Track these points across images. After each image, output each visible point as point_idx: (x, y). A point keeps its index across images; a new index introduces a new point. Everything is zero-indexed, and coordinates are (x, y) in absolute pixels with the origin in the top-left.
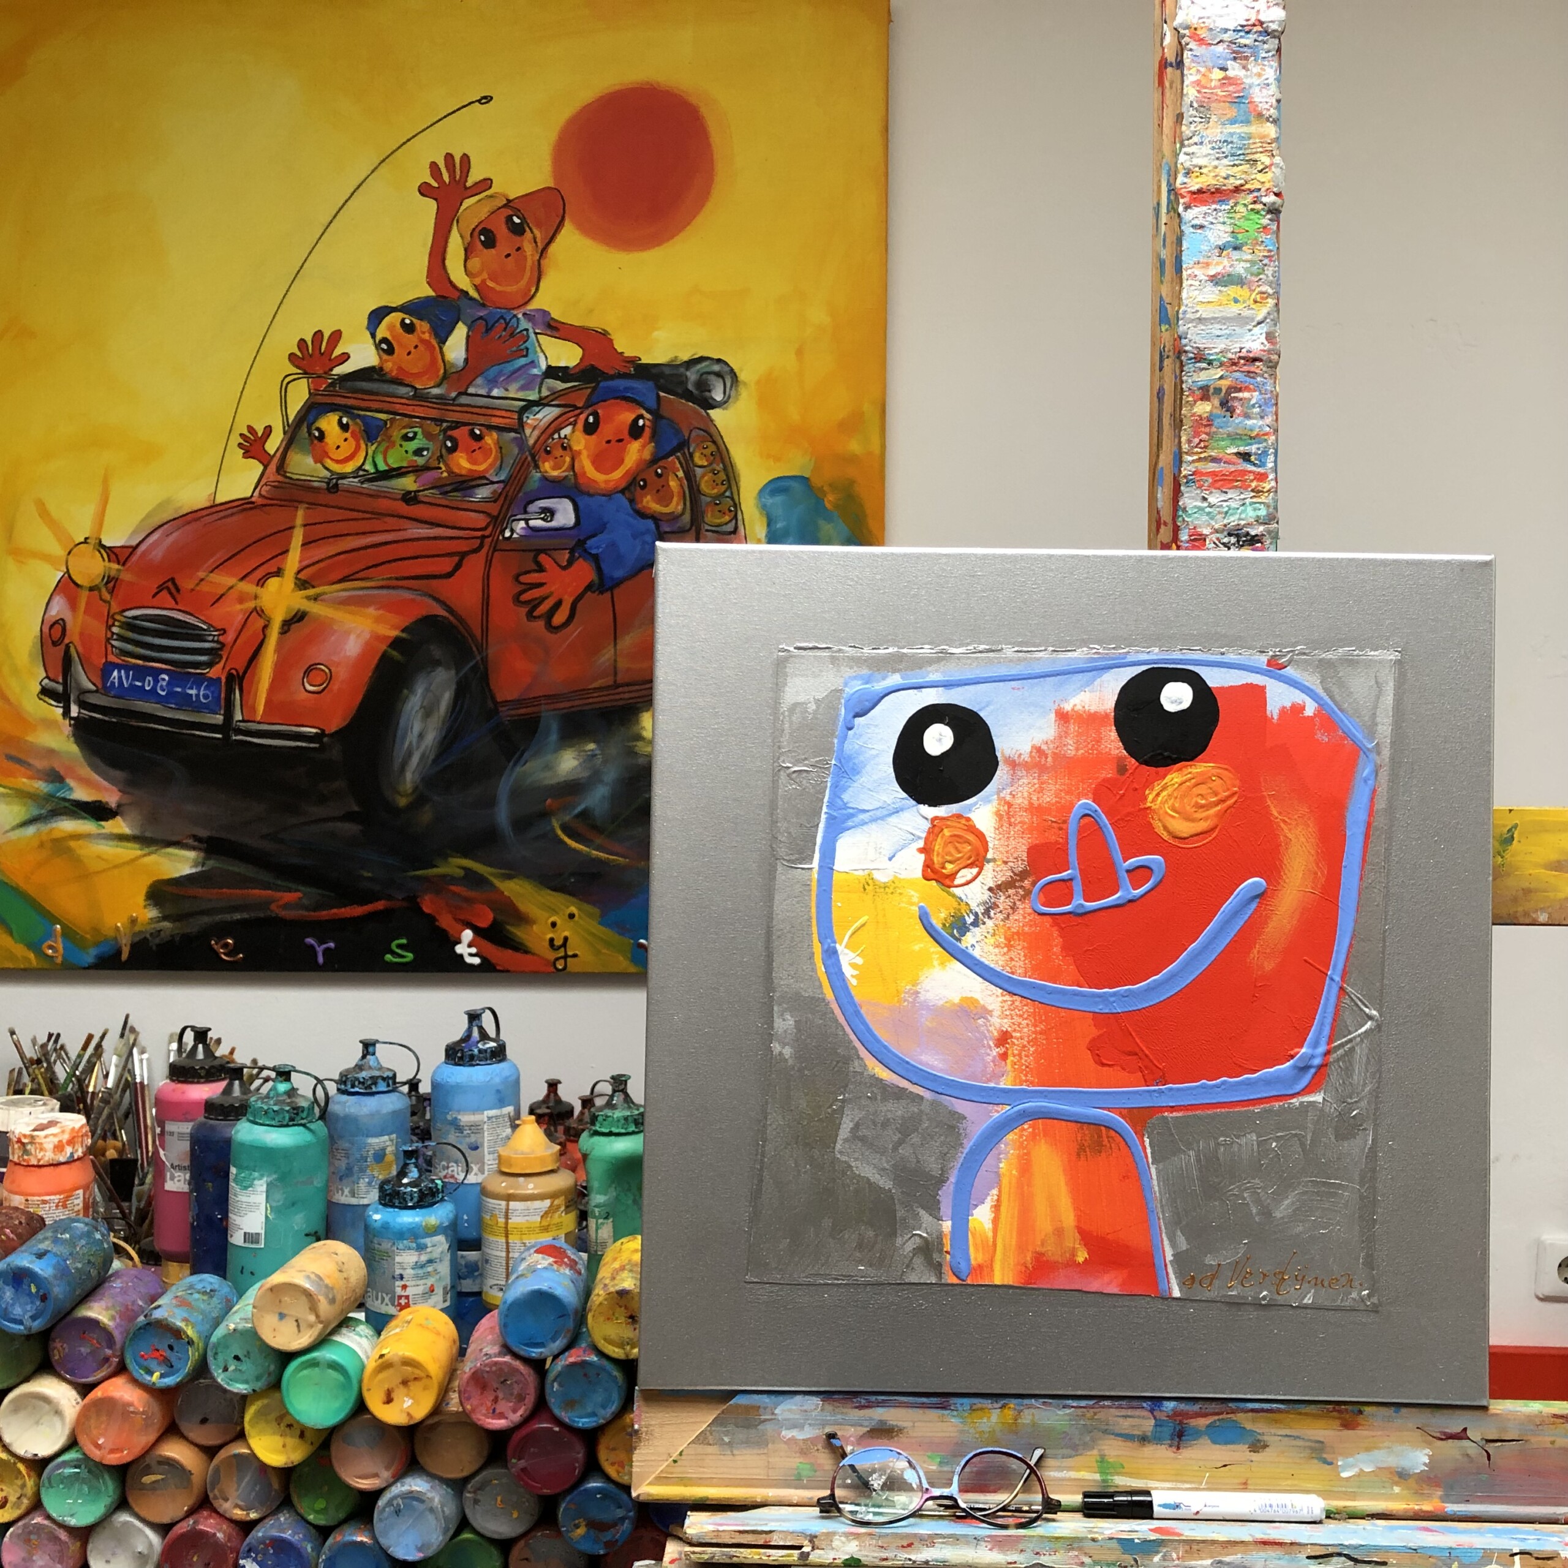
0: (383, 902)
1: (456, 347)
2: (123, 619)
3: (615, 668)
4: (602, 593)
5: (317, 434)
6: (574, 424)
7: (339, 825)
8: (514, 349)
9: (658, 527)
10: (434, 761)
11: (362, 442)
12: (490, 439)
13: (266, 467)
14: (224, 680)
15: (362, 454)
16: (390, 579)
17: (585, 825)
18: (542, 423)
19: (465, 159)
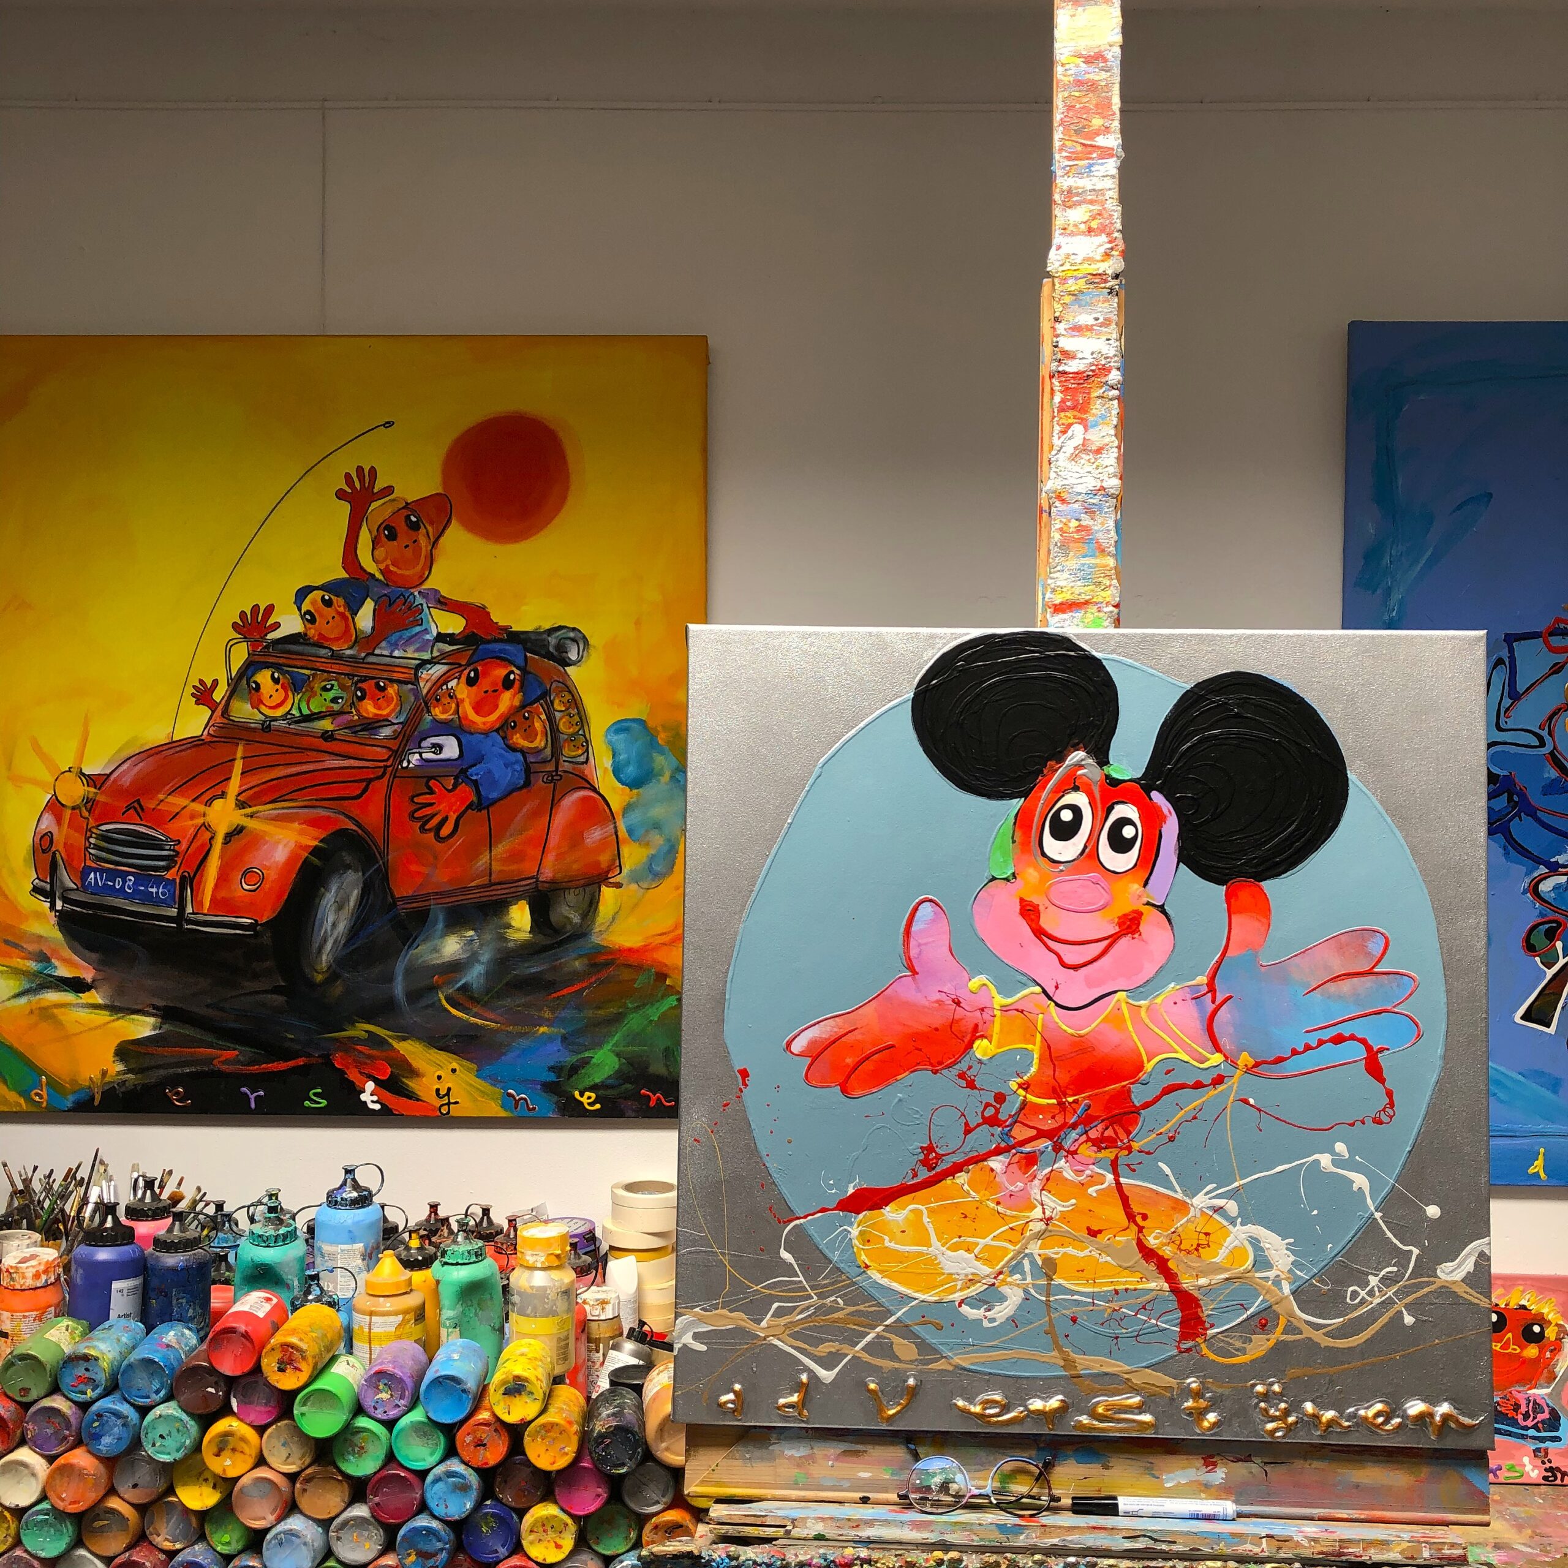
0: (303, 1059)
1: (365, 618)
2: (99, 832)
3: (490, 869)
4: (480, 810)
5: (254, 686)
6: (459, 678)
7: (269, 996)
8: (411, 619)
9: (525, 759)
10: (344, 945)
11: (290, 693)
12: (391, 691)
13: (213, 712)
14: (178, 881)
15: (290, 702)
16: (311, 800)
17: (466, 997)
18: (433, 677)
19: (373, 471)
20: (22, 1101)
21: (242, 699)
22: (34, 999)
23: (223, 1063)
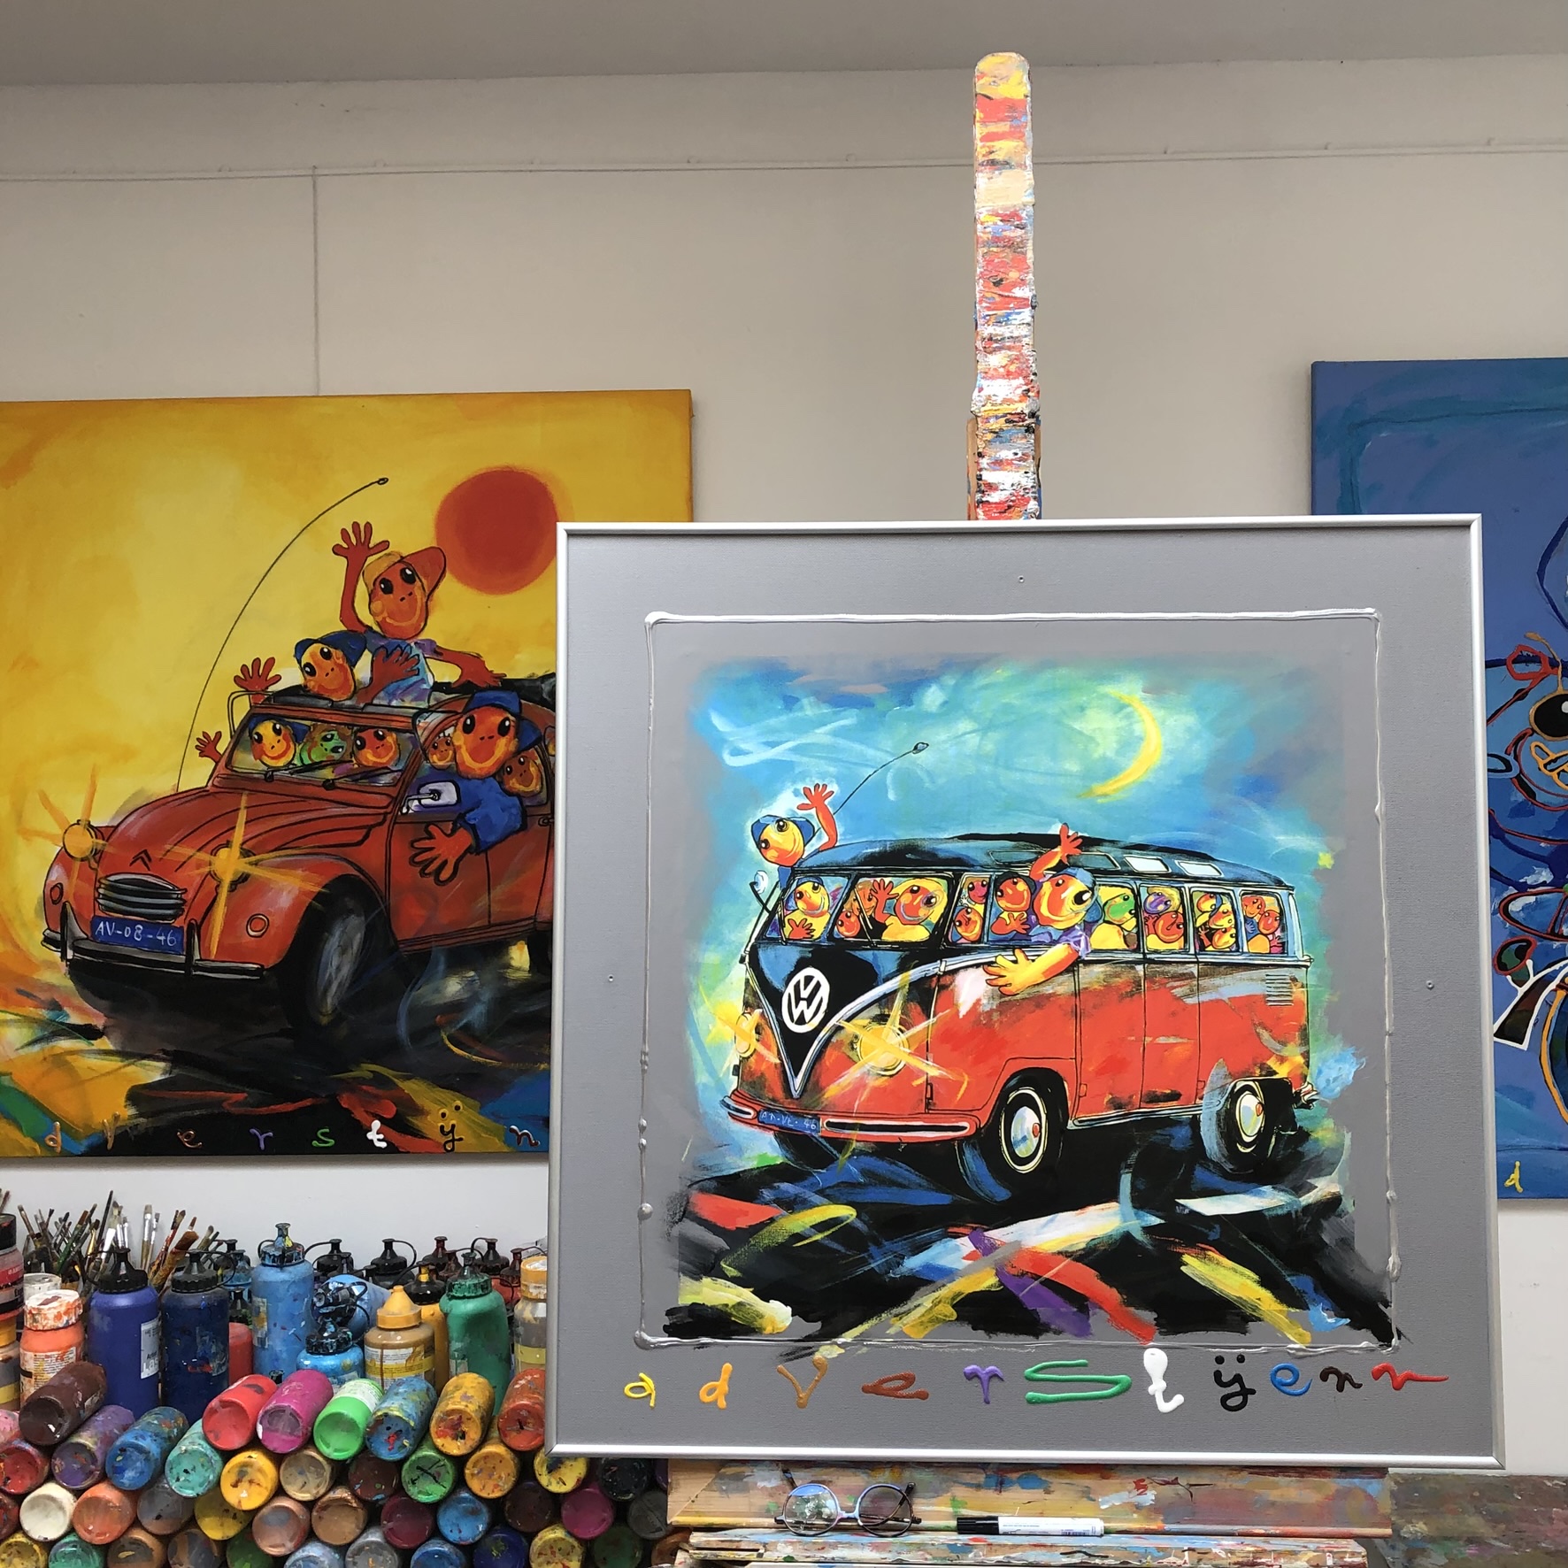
0: (310, 1099)
1: (363, 669)
2: (107, 883)
3: (490, 911)
4: (478, 854)
5: (256, 737)
6: (456, 726)
7: (276, 1039)
8: (408, 669)
9: (521, 803)
10: (349, 988)
11: (291, 743)
12: (390, 739)
13: (217, 763)
14: (185, 929)
15: (292, 752)
16: (314, 847)
17: (467, 1036)
18: (430, 725)
19: (368, 526)
20: (37, 1147)
21: (245, 750)
22: (46, 1046)
23: (232, 1105)
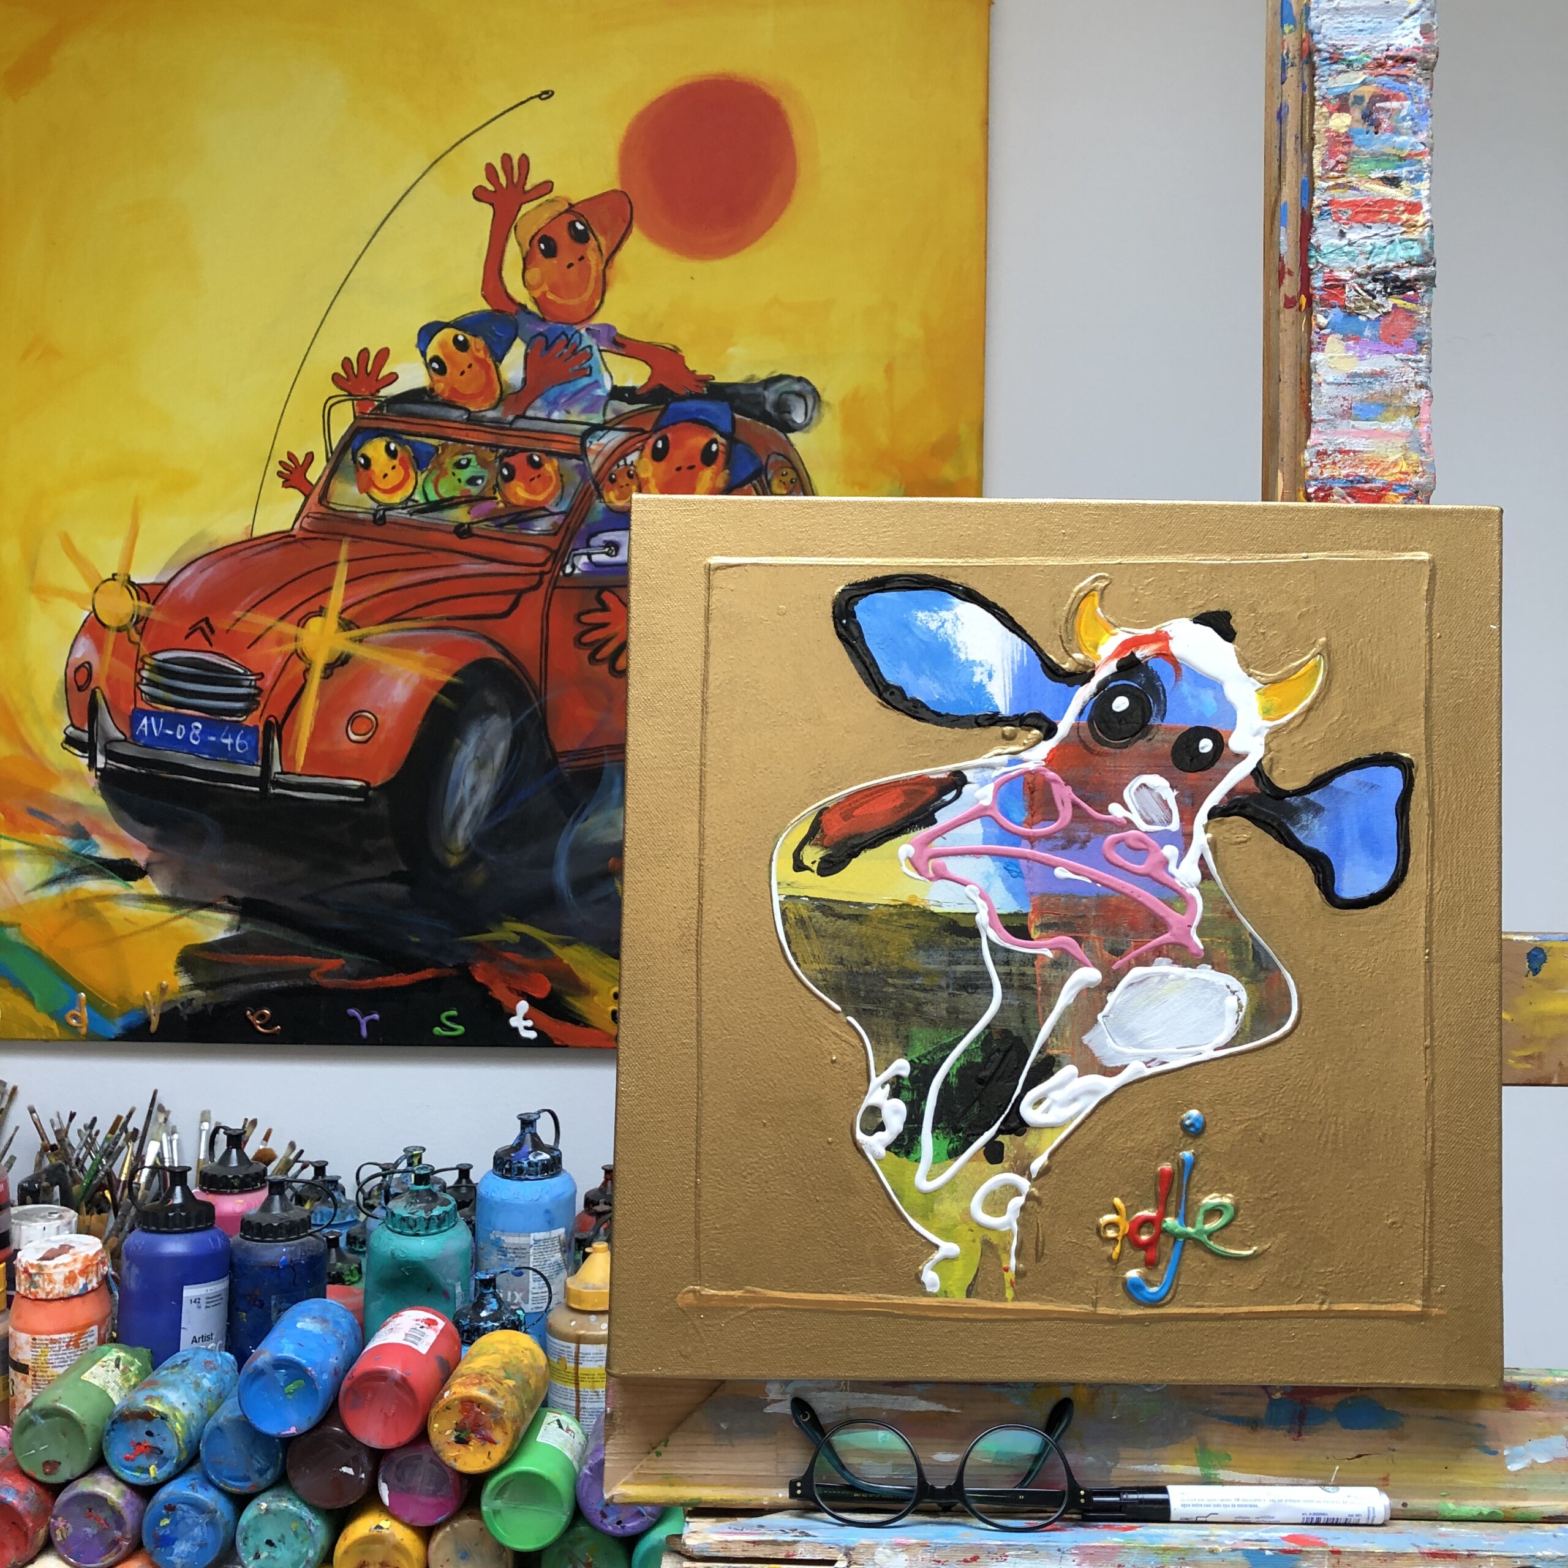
0: (431, 970)
2: (153, 662)
5: (362, 461)
6: (642, 450)
7: (385, 886)
8: (577, 367)
10: (489, 817)
11: (411, 470)
12: (549, 467)
13: (307, 497)
14: (261, 729)
15: (411, 483)
16: (441, 619)
18: (606, 449)
19: (524, 160)
20: (54, 1025)
22: (69, 888)
23: (325, 975)
